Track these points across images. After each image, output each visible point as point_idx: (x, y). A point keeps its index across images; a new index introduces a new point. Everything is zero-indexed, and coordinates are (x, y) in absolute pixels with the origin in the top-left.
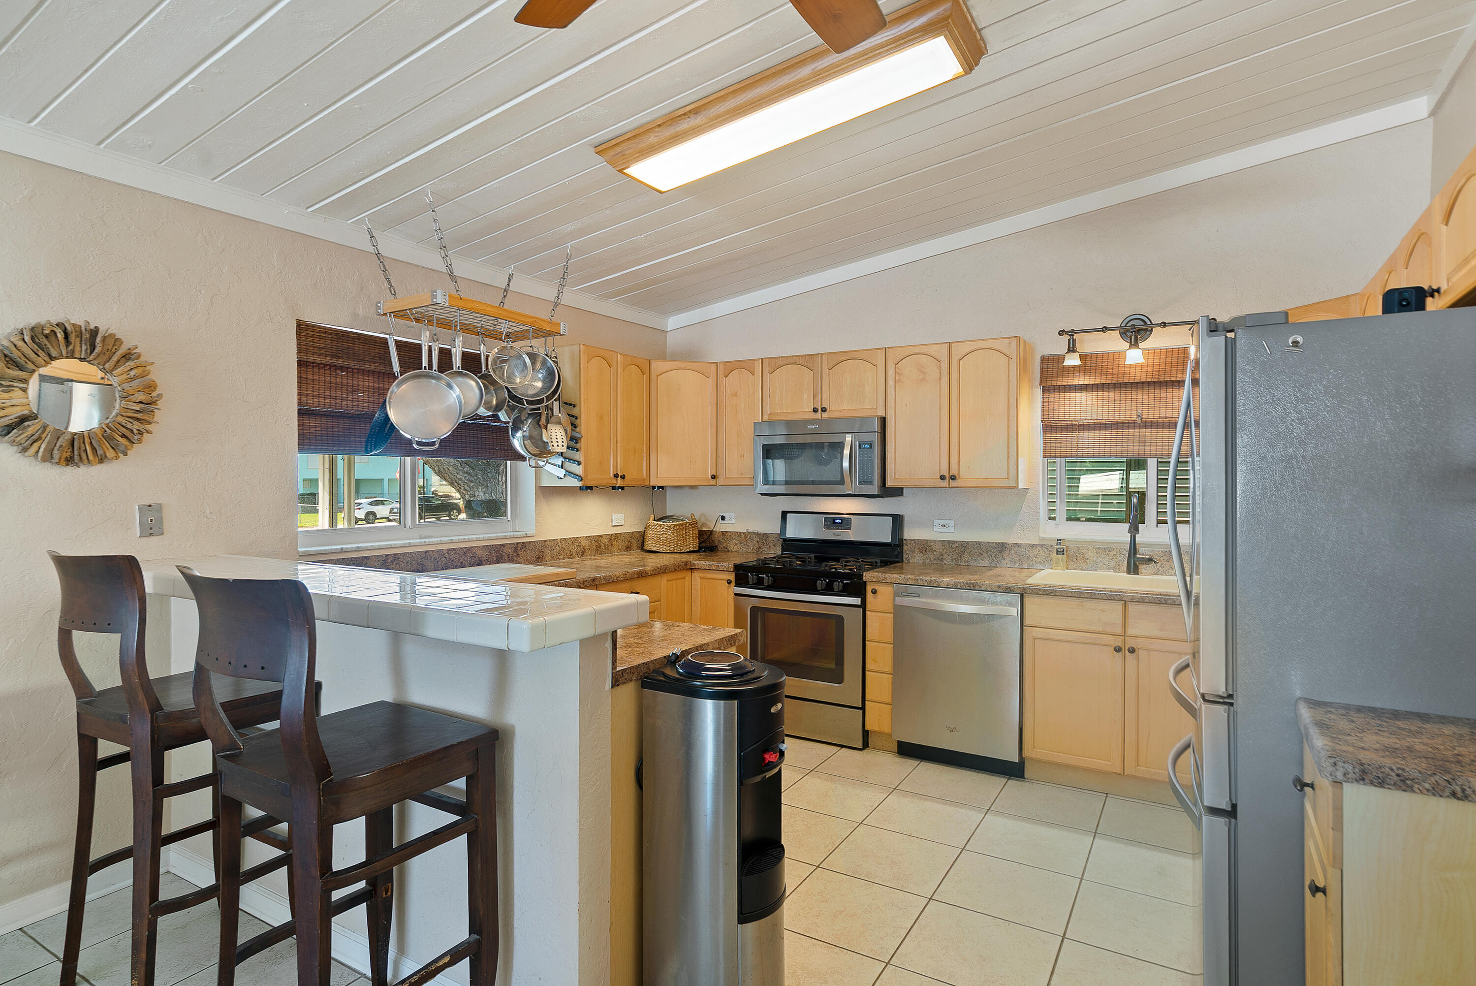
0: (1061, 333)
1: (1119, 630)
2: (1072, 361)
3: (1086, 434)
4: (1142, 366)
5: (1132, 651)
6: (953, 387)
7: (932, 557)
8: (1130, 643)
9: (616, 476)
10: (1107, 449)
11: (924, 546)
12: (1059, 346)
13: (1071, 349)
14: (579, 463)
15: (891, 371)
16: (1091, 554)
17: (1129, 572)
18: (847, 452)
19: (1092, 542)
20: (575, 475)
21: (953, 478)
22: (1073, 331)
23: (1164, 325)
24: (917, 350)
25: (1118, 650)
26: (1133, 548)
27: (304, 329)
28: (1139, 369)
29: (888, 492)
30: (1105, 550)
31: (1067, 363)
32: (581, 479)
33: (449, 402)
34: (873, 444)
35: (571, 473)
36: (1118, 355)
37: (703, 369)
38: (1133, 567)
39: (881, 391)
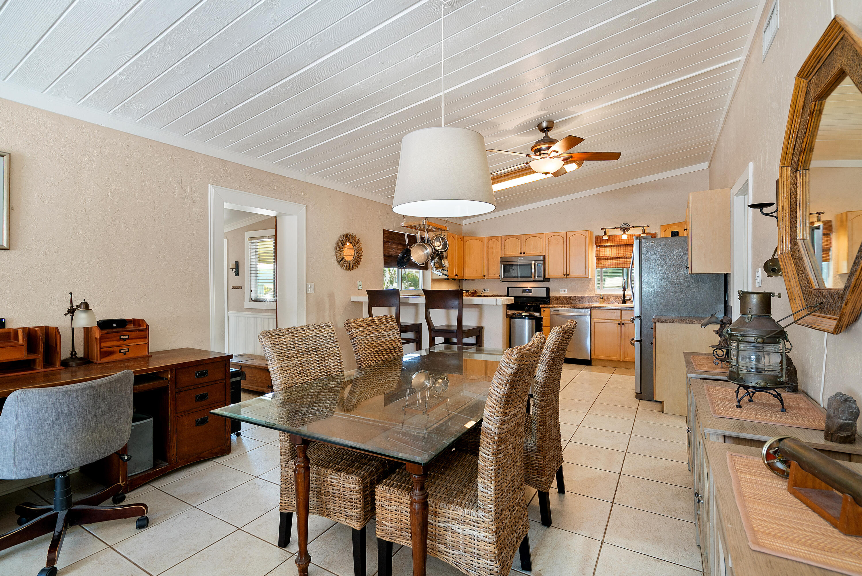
0: (602, 229)
1: (620, 318)
2: (605, 238)
3: (610, 261)
4: (627, 239)
5: (623, 324)
6: (568, 246)
7: (560, 301)
8: (623, 322)
9: (456, 275)
10: (616, 266)
11: (557, 298)
12: (601, 233)
13: (605, 234)
14: (447, 271)
15: (547, 241)
16: (611, 299)
17: (623, 303)
18: (533, 267)
19: (612, 295)
20: (446, 275)
21: (568, 275)
22: (605, 228)
23: (633, 227)
24: (556, 234)
25: (619, 324)
26: (624, 296)
27: (386, 232)
28: (626, 241)
29: (546, 280)
30: (616, 297)
31: (604, 238)
32: (448, 276)
33: (425, 252)
34: (541, 264)
35: (444, 274)
36: (620, 236)
37: (481, 239)
38: (624, 302)
39: (544, 247)
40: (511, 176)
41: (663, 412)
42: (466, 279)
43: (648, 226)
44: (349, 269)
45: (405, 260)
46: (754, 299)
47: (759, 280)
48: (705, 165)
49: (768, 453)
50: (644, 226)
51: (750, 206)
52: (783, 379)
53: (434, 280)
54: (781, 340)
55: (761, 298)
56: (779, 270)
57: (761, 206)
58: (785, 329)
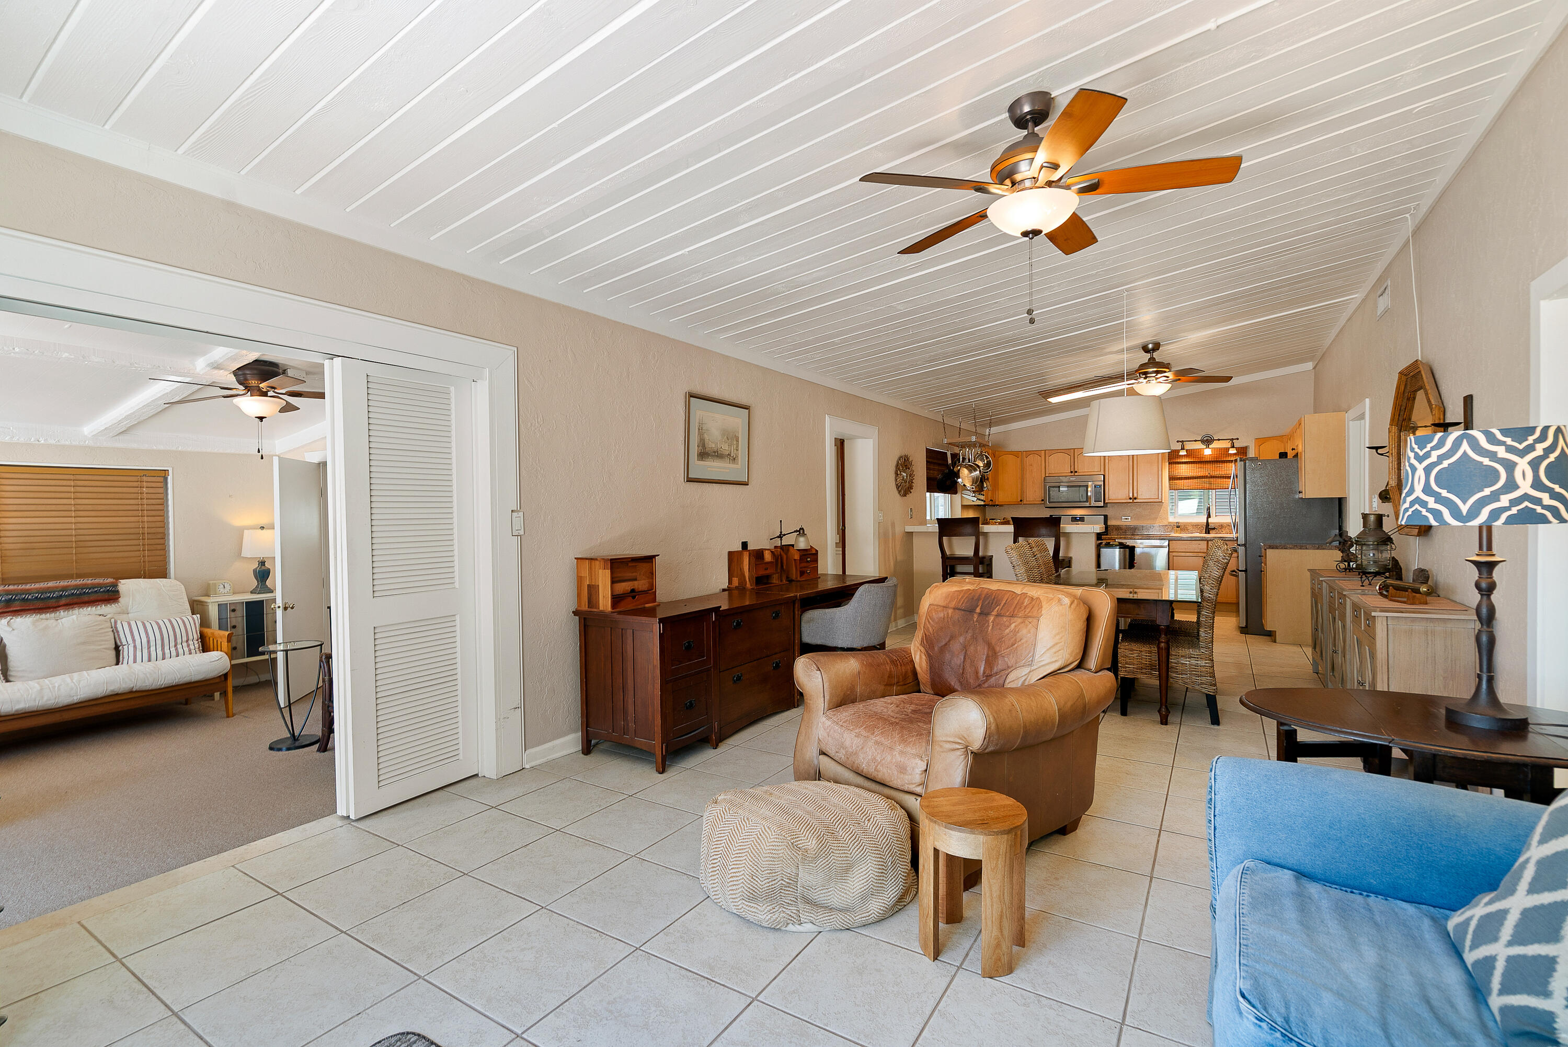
0: (1178, 442)
1: (1206, 551)
2: (1183, 453)
3: (1186, 480)
4: (1210, 455)
6: (1134, 463)
7: (1121, 531)
9: (991, 500)
10: (1197, 487)
11: (1118, 528)
12: (1177, 447)
13: (1183, 449)
16: (1191, 528)
17: (1206, 533)
18: (1089, 489)
19: (1192, 523)
20: (982, 500)
21: (1135, 499)
22: (1183, 441)
23: (1218, 440)
26: (1208, 524)
27: (928, 451)
30: (1196, 526)
31: (1181, 454)
32: (985, 501)
33: (972, 474)
34: (1100, 486)
35: (979, 500)
36: (1201, 450)
37: (1016, 454)
38: (1208, 532)
39: (1102, 464)
40: (1085, 387)
41: (1275, 642)
42: (997, 505)
43: (1238, 439)
44: (905, 496)
45: (948, 483)
46: (1372, 518)
47: (1375, 505)
48: (1309, 366)
49: (1379, 588)
50: (1233, 439)
51: (1368, 448)
52: (1390, 567)
53: (965, 507)
54: (1389, 543)
55: (1376, 517)
56: (1390, 498)
57: (1377, 448)
58: (1391, 536)
